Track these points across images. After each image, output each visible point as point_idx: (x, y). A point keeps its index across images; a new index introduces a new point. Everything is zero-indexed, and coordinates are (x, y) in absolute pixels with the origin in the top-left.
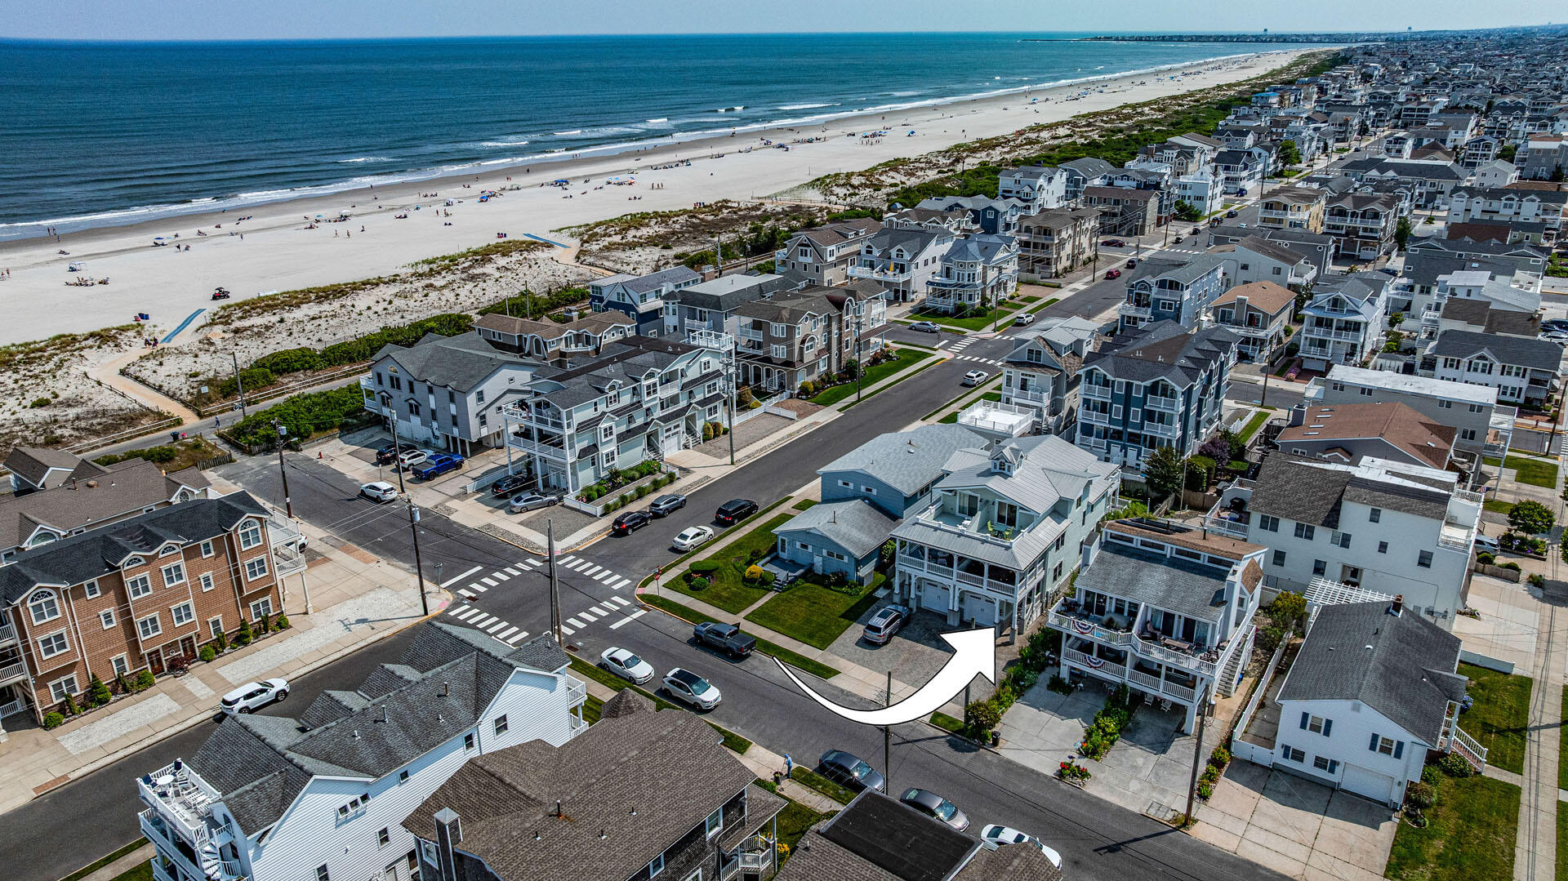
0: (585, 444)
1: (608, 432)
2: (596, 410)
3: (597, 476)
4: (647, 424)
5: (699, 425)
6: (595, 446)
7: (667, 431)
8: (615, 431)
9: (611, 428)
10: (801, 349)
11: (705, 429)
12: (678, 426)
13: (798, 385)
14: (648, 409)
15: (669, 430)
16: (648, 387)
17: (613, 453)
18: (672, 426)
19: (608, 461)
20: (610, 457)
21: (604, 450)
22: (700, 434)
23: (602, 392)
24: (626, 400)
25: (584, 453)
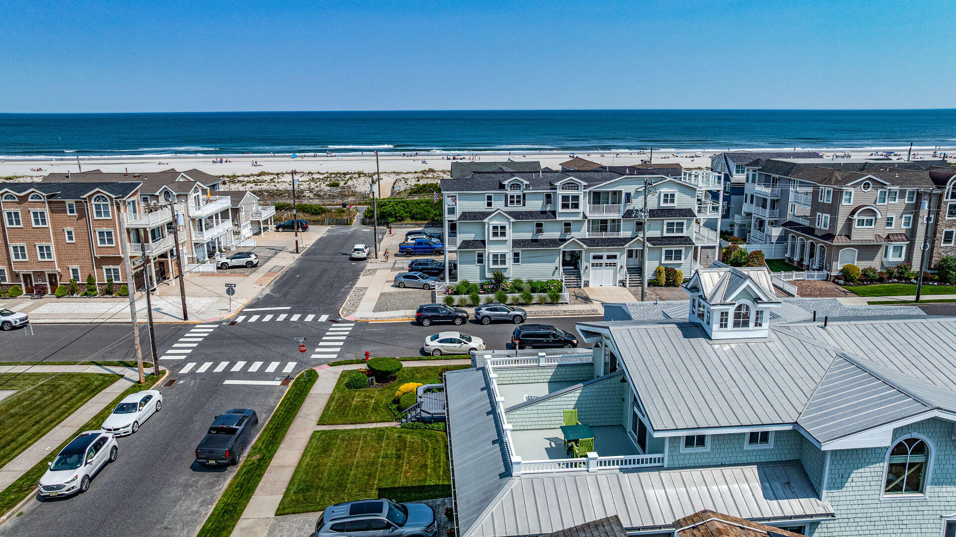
0: (471, 237)
1: (499, 231)
2: (489, 204)
3: (483, 276)
4: (564, 240)
5: (650, 267)
6: (483, 242)
7: (595, 257)
8: (510, 235)
9: (503, 228)
10: (849, 222)
11: (658, 272)
12: (615, 257)
13: (837, 267)
14: (567, 224)
15: (601, 257)
16: (565, 198)
17: (503, 256)
18: (605, 254)
19: (495, 262)
20: (499, 259)
21: (491, 250)
22: (648, 275)
23: (502, 187)
24: (535, 205)
25: (466, 244)
